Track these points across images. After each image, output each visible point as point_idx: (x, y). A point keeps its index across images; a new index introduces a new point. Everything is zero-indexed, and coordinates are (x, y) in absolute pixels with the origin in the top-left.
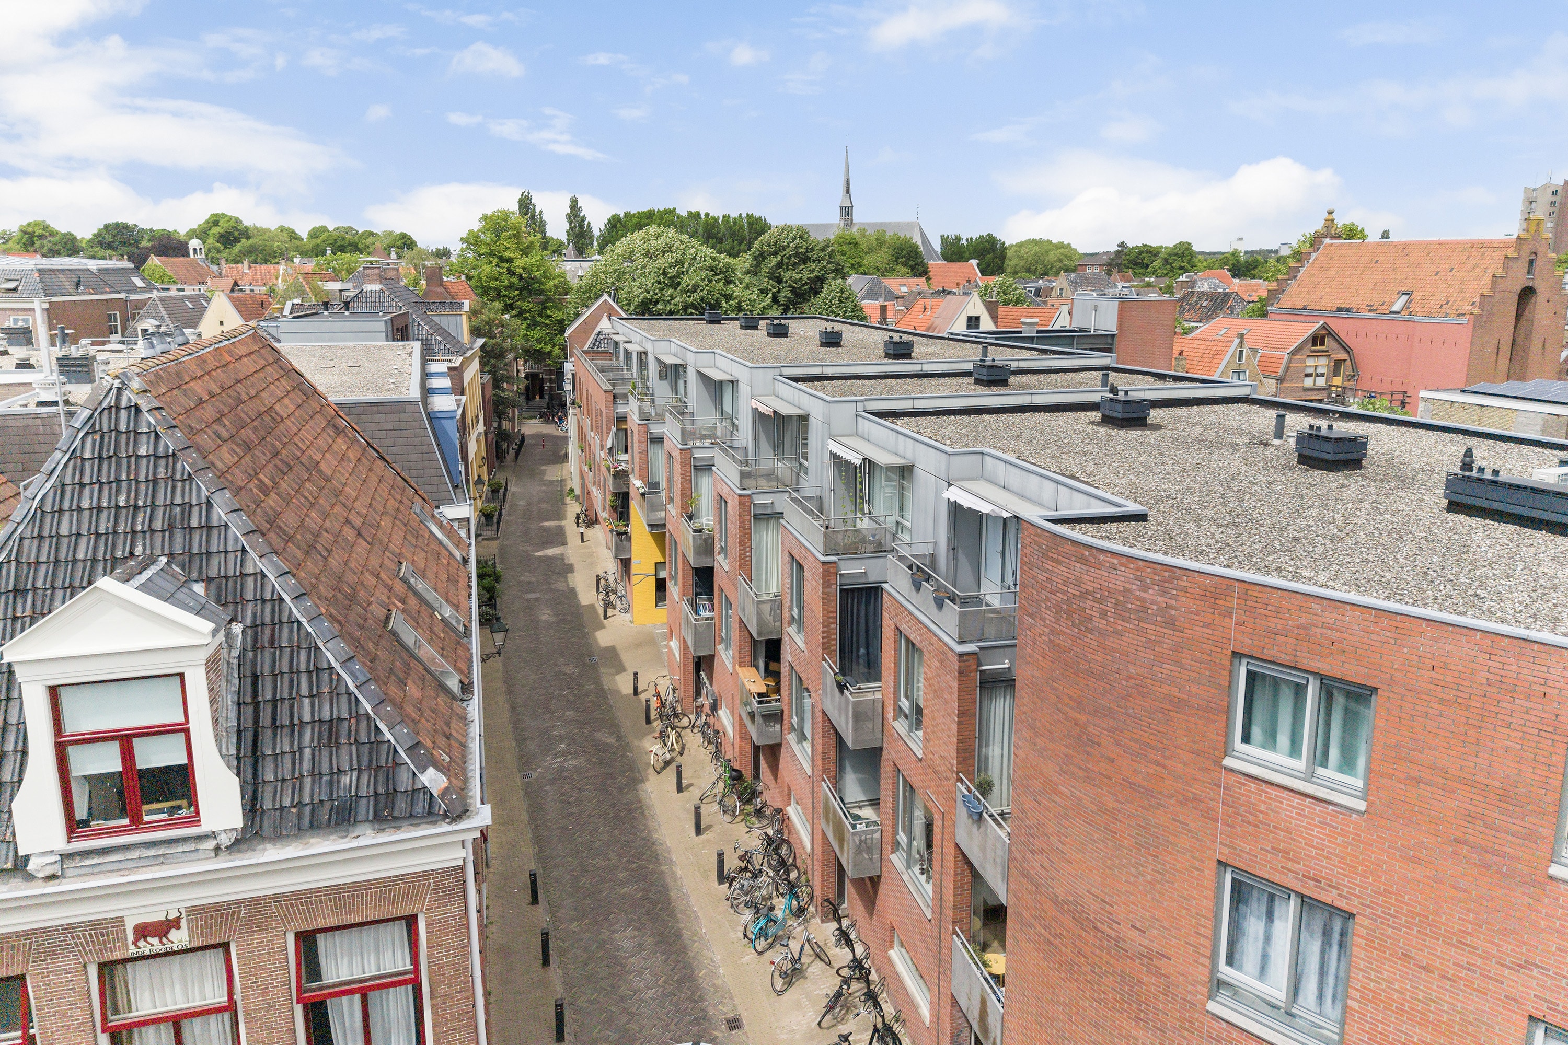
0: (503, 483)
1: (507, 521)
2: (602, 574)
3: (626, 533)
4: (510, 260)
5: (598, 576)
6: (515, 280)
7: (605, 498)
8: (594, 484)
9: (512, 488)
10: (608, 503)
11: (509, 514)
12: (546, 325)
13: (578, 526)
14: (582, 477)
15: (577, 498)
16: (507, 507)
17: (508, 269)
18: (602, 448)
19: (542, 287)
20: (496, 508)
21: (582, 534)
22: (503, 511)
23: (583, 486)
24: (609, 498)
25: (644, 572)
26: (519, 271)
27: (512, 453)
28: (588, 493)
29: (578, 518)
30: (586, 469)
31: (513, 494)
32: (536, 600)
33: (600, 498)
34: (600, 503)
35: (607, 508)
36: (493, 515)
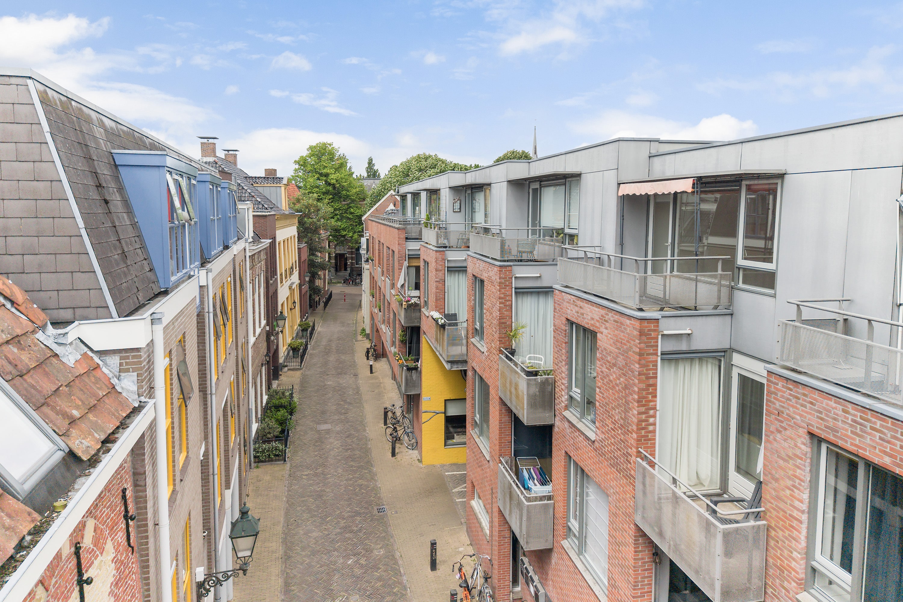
0: (311, 324)
1: (311, 354)
2: (389, 407)
3: (416, 368)
4: (327, 175)
5: (385, 409)
6: (330, 188)
7: (394, 335)
8: (384, 322)
9: (319, 328)
10: (398, 337)
11: (313, 349)
12: (350, 219)
13: (368, 359)
14: (372, 318)
15: (367, 336)
16: (313, 342)
17: (326, 181)
18: (393, 286)
19: (348, 193)
20: (302, 343)
21: (371, 366)
22: (309, 346)
23: (373, 325)
24: (399, 332)
25: (433, 410)
26: (333, 181)
27: (322, 304)
28: (377, 331)
29: (368, 352)
30: (376, 311)
31: (319, 333)
32: (328, 432)
33: (389, 334)
34: (389, 339)
35: (397, 343)
36: (299, 349)
